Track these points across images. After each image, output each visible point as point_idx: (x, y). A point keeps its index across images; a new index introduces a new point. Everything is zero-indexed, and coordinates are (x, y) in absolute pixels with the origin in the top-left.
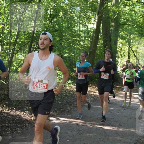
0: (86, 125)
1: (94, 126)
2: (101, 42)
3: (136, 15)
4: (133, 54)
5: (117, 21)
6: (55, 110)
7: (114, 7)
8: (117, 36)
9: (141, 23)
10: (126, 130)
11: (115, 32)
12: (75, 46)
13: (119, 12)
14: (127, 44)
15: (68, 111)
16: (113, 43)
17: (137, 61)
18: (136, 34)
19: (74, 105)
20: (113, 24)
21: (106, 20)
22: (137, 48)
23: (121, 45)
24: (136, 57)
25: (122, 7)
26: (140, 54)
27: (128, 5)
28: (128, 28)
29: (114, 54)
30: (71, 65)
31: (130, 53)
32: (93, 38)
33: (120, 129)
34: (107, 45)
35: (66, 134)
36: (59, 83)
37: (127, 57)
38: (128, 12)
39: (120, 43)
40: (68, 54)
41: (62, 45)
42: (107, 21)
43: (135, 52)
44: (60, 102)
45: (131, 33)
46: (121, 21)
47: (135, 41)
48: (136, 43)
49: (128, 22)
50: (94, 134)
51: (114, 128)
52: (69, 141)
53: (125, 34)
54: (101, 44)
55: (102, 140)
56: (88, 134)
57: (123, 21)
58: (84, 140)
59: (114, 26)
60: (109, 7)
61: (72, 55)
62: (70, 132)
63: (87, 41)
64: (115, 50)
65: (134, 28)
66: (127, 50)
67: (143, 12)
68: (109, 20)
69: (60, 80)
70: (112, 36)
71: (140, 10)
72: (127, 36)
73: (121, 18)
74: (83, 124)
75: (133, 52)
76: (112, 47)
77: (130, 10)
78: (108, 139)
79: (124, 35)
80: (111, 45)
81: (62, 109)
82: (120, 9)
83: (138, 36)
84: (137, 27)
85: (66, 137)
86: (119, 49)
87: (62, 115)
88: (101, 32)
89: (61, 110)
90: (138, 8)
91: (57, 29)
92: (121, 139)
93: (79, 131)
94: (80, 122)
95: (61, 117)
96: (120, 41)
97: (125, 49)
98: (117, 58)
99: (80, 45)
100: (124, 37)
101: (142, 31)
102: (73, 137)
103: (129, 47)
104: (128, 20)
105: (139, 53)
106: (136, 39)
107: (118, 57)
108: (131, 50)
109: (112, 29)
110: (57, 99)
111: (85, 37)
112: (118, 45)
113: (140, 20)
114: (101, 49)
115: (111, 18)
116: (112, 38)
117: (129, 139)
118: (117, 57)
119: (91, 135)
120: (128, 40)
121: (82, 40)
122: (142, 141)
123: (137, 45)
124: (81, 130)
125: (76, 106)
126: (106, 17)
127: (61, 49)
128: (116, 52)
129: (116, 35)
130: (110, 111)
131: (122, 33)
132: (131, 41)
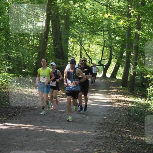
0: (36, 130)
1: (45, 130)
2: (51, 41)
3: (87, 12)
4: (85, 53)
5: (67, 18)
6: (3, 116)
7: (63, 4)
8: (68, 35)
9: (92, 20)
10: (78, 132)
11: (65, 30)
12: (23, 46)
13: (69, 9)
14: (79, 42)
15: (17, 116)
16: (63, 42)
17: (89, 60)
18: (87, 32)
19: (23, 109)
20: (63, 21)
21: (55, 17)
22: (89, 46)
23: (72, 43)
24: (88, 55)
25: (72, 3)
26: (92, 53)
27: (78, 2)
28: (79, 26)
29: (65, 54)
30: (19, 66)
31: (82, 52)
32: (42, 37)
33: (72, 132)
34: (57, 44)
35: (14, 140)
36: (7, 86)
37: (79, 56)
38: (78, 9)
39: (71, 42)
40: (15, 55)
41: (9, 45)
42: (56, 19)
43: (87, 50)
44: (7, 107)
45: (82, 31)
46: (71, 18)
47: (86, 39)
48: (88, 42)
49: (78, 19)
50: (44, 139)
51: (65, 130)
52: (17, 147)
53: (76, 32)
54: (51, 43)
55: (53, 144)
56: (38, 139)
57: (73, 18)
58: (33, 145)
59: (64, 24)
60: (58, 3)
61: (19, 56)
62: (18, 138)
63: (36, 41)
64: (66, 49)
65: (85, 25)
66: (79, 49)
67: (93, 8)
68: (59, 17)
69: (7, 83)
70: (62, 35)
71: (91, 6)
72: (78, 34)
73: (72, 16)
74: (32, 128)
75: (85, 51)
76: (63, 46)
77: (80, 6)
78: (59, 143)
79: (75, 34)
80: (61, 44)
81: (9, 113)
82: (70, 6)
83: (90, 34)
84: (88, 25)
85: (14, 144)
86: (71, 47)
87: (10, 121)
88: (51, 30)
89: (9, 115)
90: (88, 5)
91: (2, 28)
92: (72, 141)
93: (28, 136)
94: (30, 127)
95: (8, 123)
96: (71, 39)
97: (77, 48)
98: (68, 58)
99: (28, 45)
100: (75, 35)
101: (93, 28)
102: (22, 143)
103: (81, 45)
104: (78, 18)
105: (91, 51)
106: (88, 37)
107: (70, 57)
108: (83, 48)
109: (62, 27)
110: (4, 104)
111: (33, 36)
112: (69, 44)
113: (90, 18)
114: (51, 48)
115: (61, 15)
116: (62, 36)
117: (81, 142)
118: (68, 56)
119: (41, 139)
120: (79, 38)
121: (31, 40)
122: (94, 143)
123: (89, 43)
124: (31, 135)
125: (25, 110)
126: (55, 14)
127: (7, 50)
128: (67, 51)
129: (66, 33)
130: (61, 114)
131: (73, 31)
132: (83, 39)
